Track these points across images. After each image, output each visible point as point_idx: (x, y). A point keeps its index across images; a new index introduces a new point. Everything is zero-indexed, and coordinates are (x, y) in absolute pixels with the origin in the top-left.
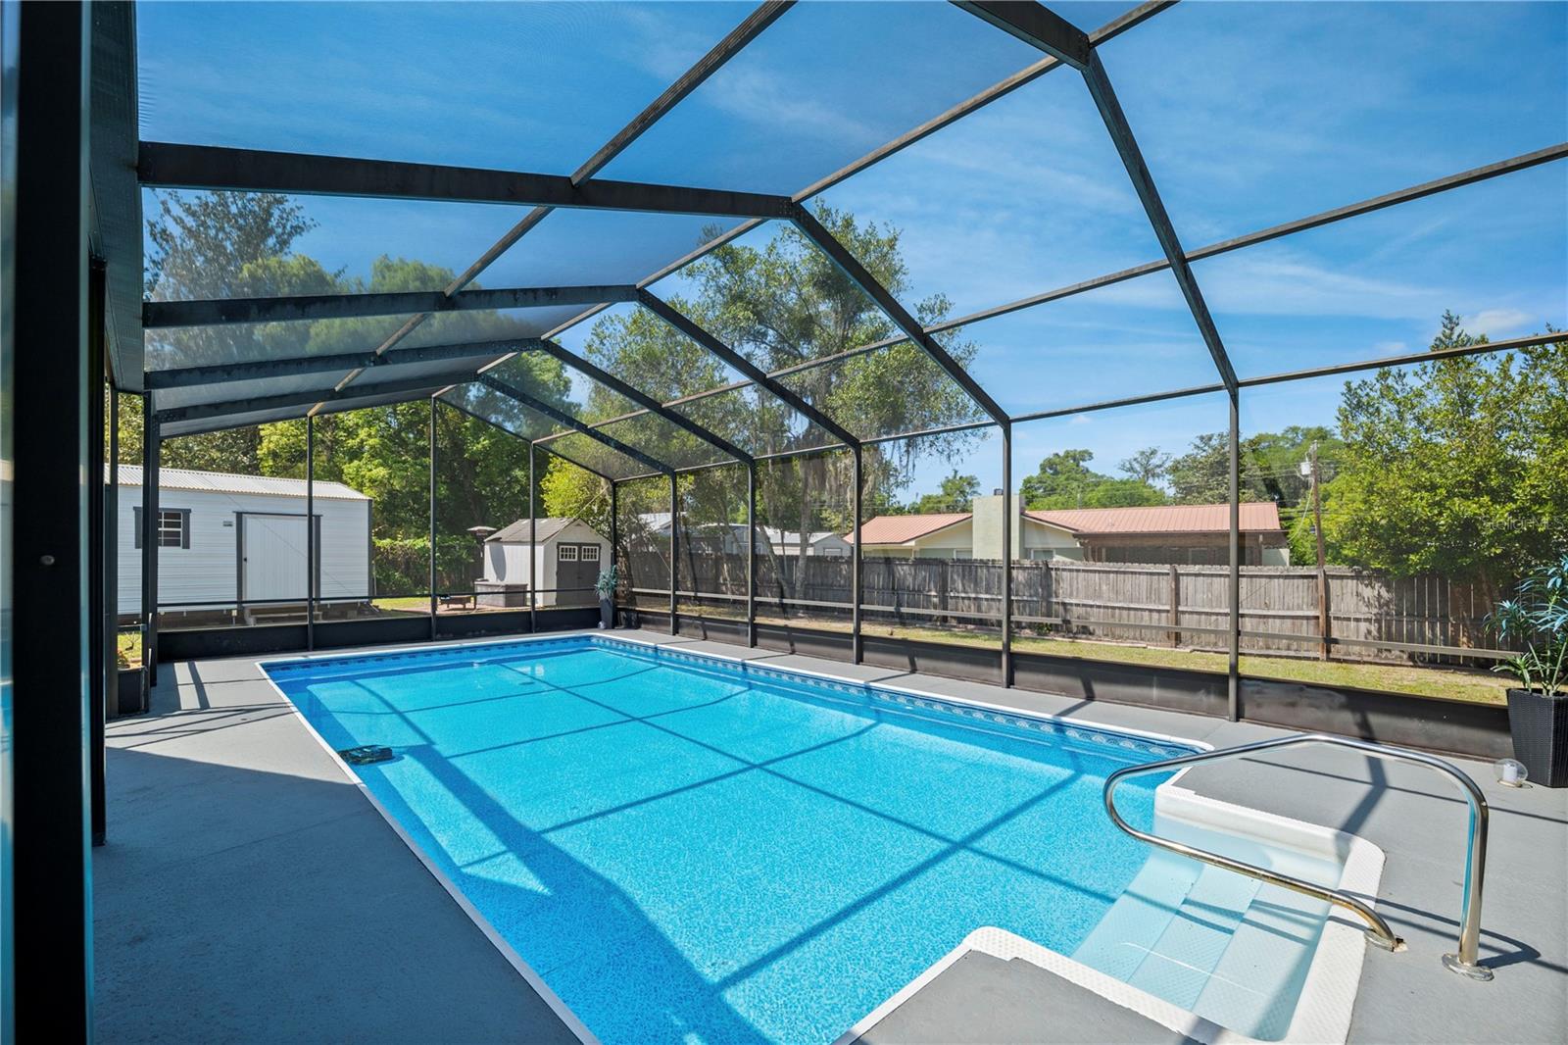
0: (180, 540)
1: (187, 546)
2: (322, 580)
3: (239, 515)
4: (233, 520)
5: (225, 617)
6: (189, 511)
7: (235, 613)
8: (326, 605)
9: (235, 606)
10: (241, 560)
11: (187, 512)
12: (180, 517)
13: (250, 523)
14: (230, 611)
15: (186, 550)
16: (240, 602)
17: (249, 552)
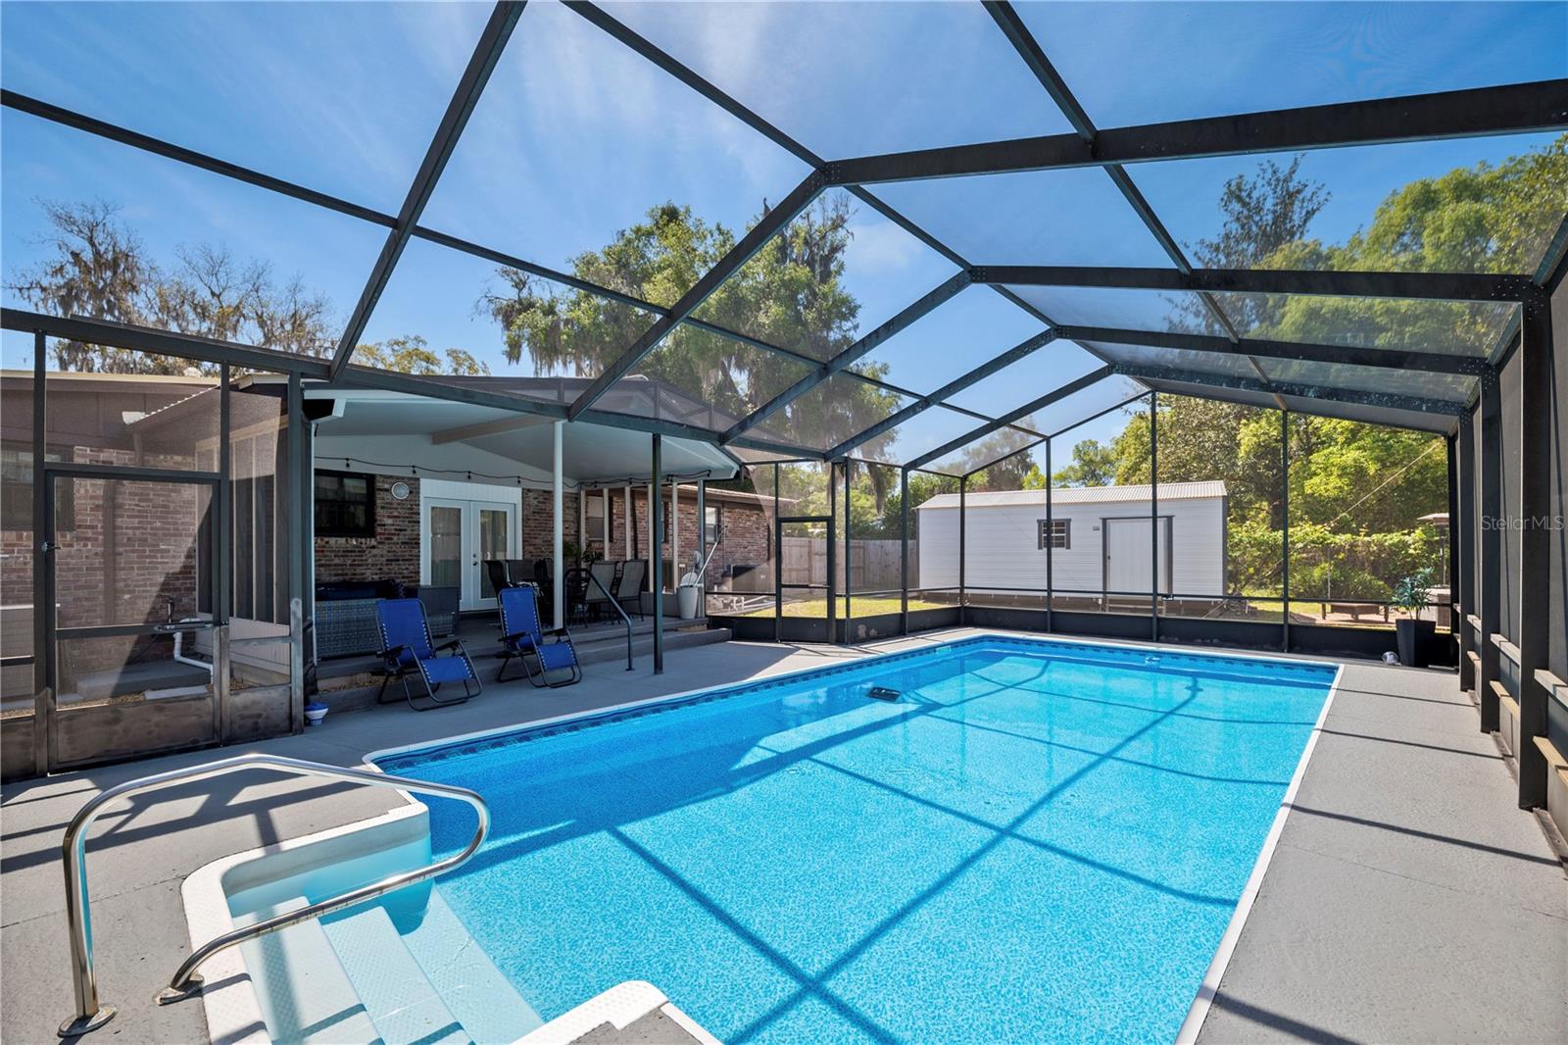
0: (1064, 543)
1: (1068, 547)
2: (1174, 577)
3: (1104, 520)
4: (1100, 525)
5: (1093, 603)
6: (1070, 520)
7: (1100, 602)
8: (1179, 601)
9: (1101, 596)
10: (1106, 558)
11: (1069, 521)
12: (1064, 525)
13: (1113, 526)
14: (1097, 599)
15: (1068, 551)
16: (1105, 593)
17: (1112, 552)
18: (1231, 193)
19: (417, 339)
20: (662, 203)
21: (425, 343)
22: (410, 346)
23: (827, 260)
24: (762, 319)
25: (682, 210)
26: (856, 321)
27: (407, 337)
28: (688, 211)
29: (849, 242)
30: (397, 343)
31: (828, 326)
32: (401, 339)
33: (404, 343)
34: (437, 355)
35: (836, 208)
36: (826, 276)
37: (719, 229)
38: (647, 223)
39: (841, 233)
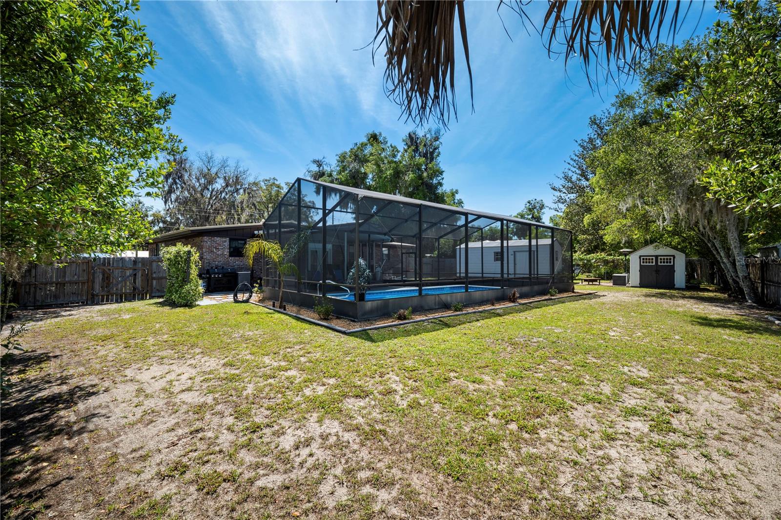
3: (514, 252)
17: (517, 262)
18: (592, 121)
19: (274, 179)
20: (371, 132)
21: (277, 180)
22: (271, 181)
23: (432, 153)
24: (407, 178)
25: (378, 134)
26: (442, 177)
27: (270, 178)
28: (380, 134)
29: (440, 146)
30: (266, 181)
31: (431, 179)
32: (268, 179)
33: (269, 181)
34: (281, 185)
35: (435, 134)
36: (432, 159)
37: (391, 146)
38: (365, 140)
39: (438, 142)
